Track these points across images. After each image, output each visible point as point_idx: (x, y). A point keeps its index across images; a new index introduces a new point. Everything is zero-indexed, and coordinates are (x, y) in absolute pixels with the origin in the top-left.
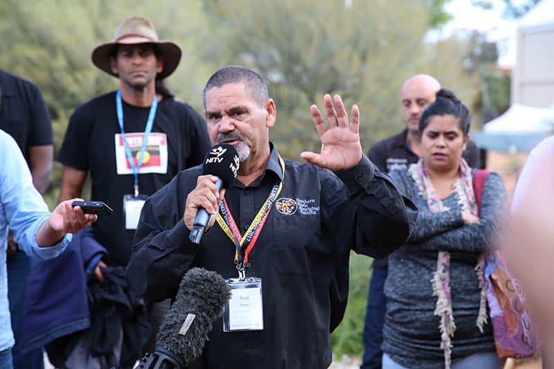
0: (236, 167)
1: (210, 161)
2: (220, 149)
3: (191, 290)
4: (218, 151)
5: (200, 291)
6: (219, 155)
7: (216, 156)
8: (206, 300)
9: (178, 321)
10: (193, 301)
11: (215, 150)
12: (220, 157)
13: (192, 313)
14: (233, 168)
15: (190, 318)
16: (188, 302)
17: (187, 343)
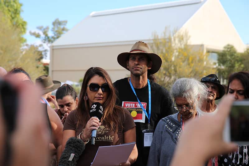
0: (101, 110)
1: (91, 111)
2: (94, 105)
3: (72, 145)
4: (94, 106)
5: (75, 145)
6: (94, 108)
7: (93, 109)
8: (78, 149)
9: (68, 156)
10: (73, 149)
11: (92, 106)
12: (95, 109)
13: (73, 153)
14: (100, 112)
15: (72, 155)
16: (71, 149)
17: (71, 164)
